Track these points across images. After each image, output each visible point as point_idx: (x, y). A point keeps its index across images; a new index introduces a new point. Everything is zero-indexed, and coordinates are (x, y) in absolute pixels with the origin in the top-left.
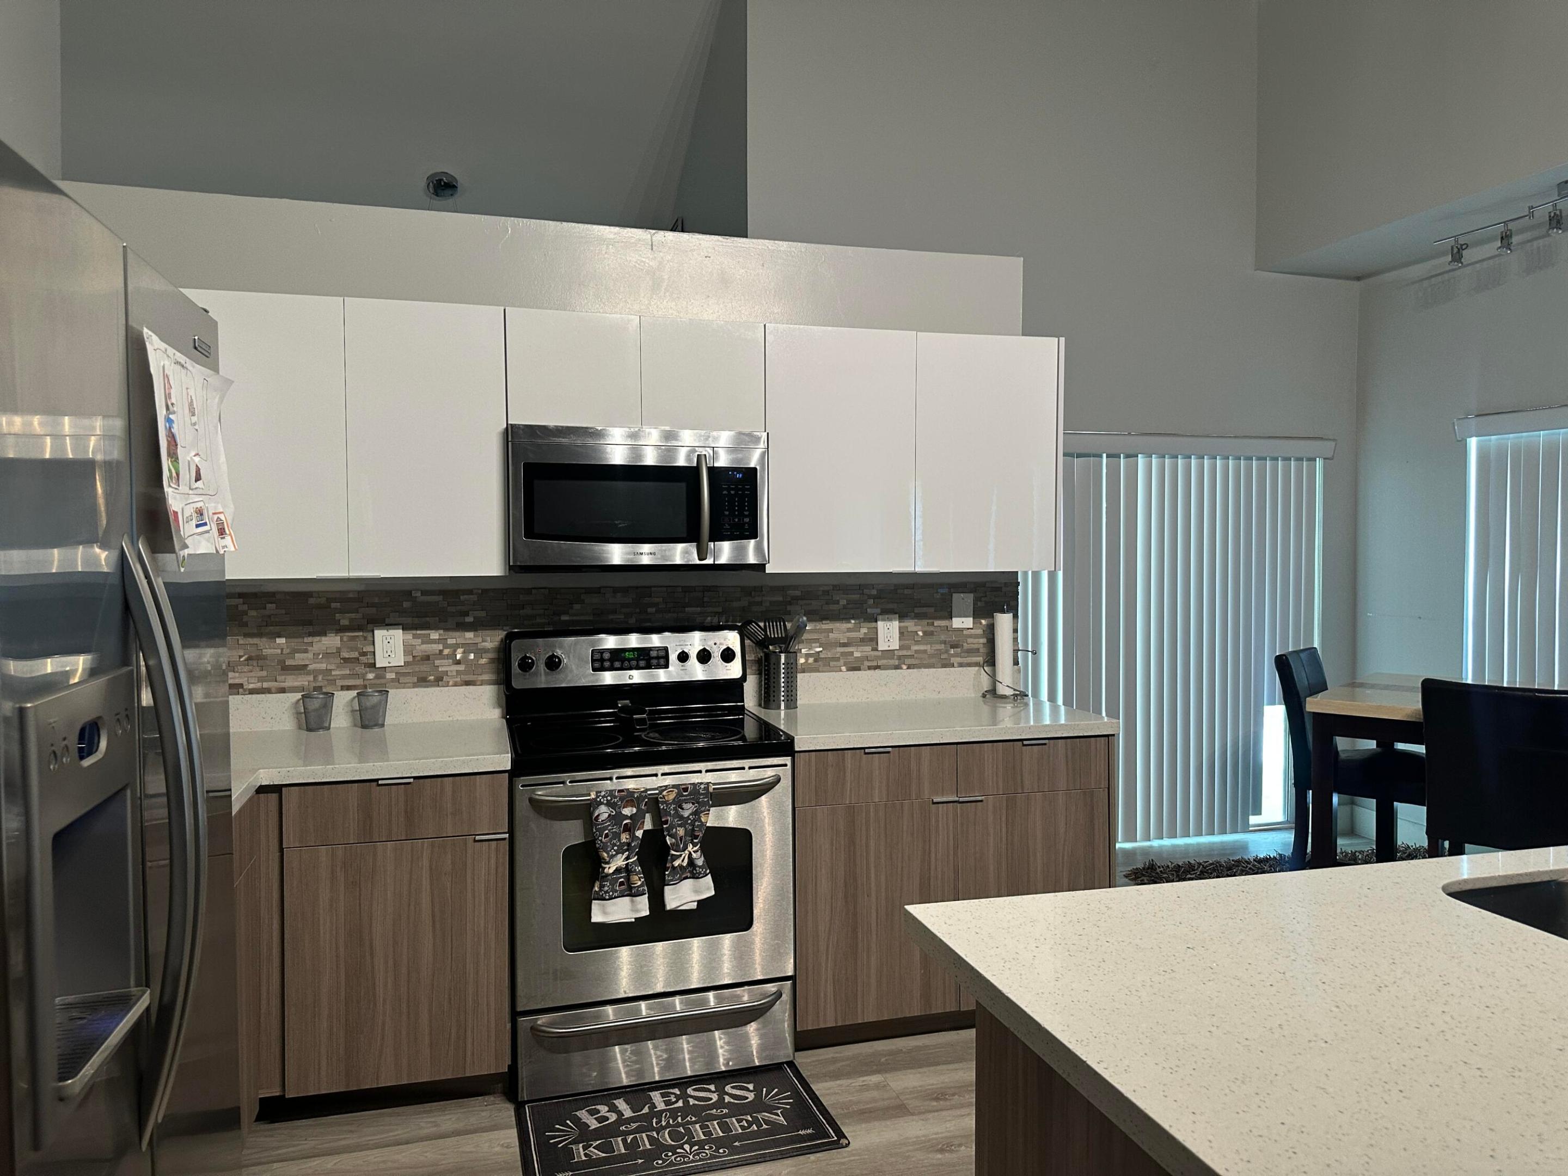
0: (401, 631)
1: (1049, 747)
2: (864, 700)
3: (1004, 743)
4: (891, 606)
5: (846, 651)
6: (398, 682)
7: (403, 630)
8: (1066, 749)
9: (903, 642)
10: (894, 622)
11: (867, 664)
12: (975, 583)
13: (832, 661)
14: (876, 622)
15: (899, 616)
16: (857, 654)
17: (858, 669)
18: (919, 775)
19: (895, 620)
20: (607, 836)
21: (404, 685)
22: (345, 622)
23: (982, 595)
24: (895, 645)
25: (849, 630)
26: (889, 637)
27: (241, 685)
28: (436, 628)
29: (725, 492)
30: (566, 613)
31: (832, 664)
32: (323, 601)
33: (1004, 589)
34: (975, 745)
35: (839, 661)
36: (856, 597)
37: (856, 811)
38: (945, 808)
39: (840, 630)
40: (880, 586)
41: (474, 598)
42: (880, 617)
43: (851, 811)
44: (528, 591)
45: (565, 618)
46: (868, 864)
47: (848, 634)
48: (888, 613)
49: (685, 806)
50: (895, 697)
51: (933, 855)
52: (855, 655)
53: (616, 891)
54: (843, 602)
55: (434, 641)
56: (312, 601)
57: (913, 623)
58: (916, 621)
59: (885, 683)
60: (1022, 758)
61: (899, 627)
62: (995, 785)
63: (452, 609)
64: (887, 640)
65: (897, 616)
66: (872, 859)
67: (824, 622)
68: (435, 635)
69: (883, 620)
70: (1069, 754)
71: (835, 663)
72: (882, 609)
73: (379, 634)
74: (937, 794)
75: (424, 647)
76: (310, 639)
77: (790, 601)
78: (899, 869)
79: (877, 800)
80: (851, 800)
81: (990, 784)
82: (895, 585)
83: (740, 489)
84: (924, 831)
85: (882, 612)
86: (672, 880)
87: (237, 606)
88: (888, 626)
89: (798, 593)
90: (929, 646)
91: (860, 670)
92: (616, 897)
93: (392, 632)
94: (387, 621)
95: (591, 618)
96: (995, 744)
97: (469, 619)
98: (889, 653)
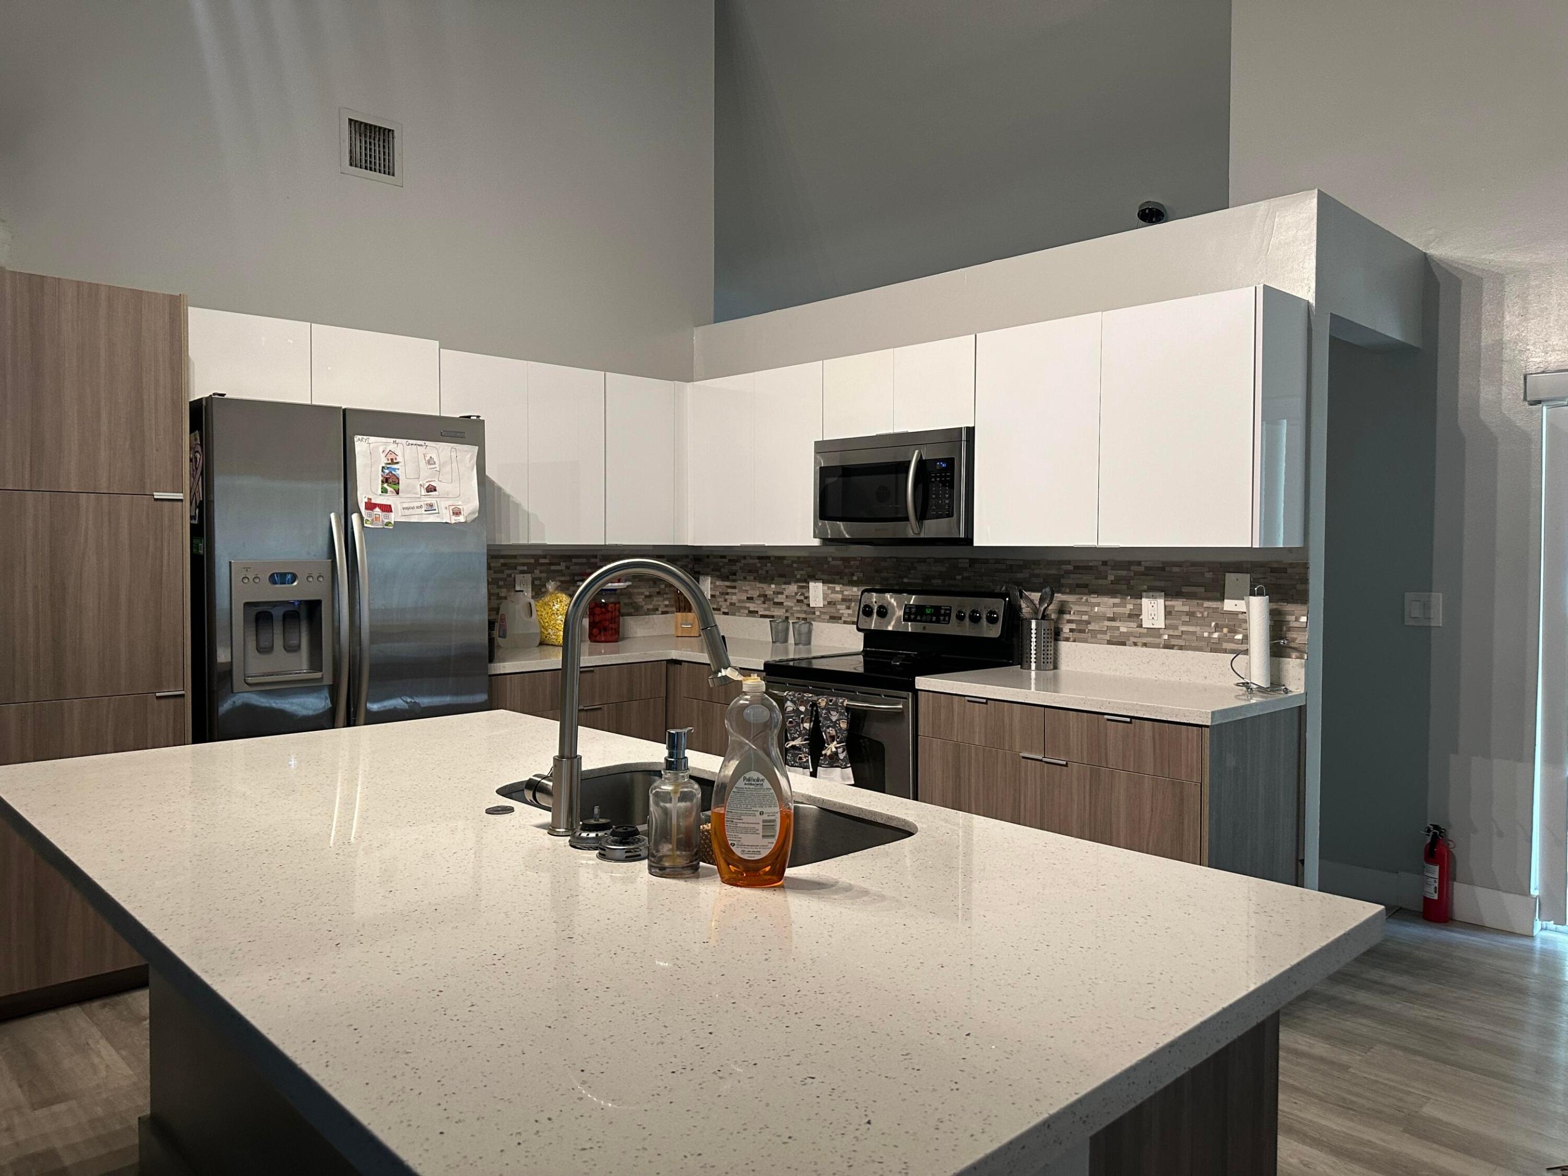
0: (821, 584)
1: (1135, 726)
2: (1126, 674)
3: (1089, 714)
4: (1157, 584)
5: (1113, 625)
6: (820, 619)
7: (823, 583)
8: (1153, 732)
9: (1168, 622)
10: (1159, 600)
11: (1133, 639)
12: (1252, 562)
13: (1100, 634)
14: (1141, 599)
15: (1165, 595)
16: (1123, 629)
17: (1124, 644)
18: (1012, 729)
19: (1160, 597)
20: (791, 722)
21: (823, 621)
22: (798, 576)
23: (1261, 576)
24: (1160, 623)
25: (1115, 605)
26: (1153, 615)
27: (757, 612)
28: (839, 583)
29: (933, 480)
30: (906, 577)
31: (1099, 636)
32: (790, 562)
33: (1289, 570)
34: (1061, 711)
35: (1106, 634)
36: (1124, 573)
37: (961, 748)
38: (1033, 765)
39: (1105, 605)
40: (1148, 563)
41: (857, 563)
42: (1144, 594)
43: (957, 745)
44: (884, 559)
45: (905, 580)
46: (970, 797)
47: (1116, 610)
48: (1153, 590)
49: (832, 712)
50: (1158, 676)
51: (1022, 806)
52: (1121, 630)
53: (797, 763)
54: (1111, 578)
55: (837, 592)
56: (785, 562)
57: (1181, 603)
58: (1185, 600)
59: (1148, 660)
60: (1106, 733)
61: (1165, 606)
62: (1080, 753)
63: (847, 571)
64: (1151, 618)
65: (1163, 593)
66: (973, 794)
67: (1092, 596)
68: (838, 588)
69: (1147, 597)
70: (1157, 736)
71: (1101, 636)
72: (1148, 586)
73: (812, 584)
74: (1026, 750)
75: (833, 595)
76: (783, 586)
77: (1063, 575)
78: (994, 809)
79: (977, 743)
80: (957, 739)
81: (1075, 751)
82: (1163, 562)
83: (943, 477)
84: (1015, 781)
85: (1148, 589)
86: (823, 764)
87: (756, 564)
88: (1152, 604)
89: (1070, 567)
90: (1198, 628)
91: (1125, 645)
92: (796, 766)
93: (817, 584)
94: (817, 577)
95: (921, 581)
96: (1080, 713)
97: (855, 578)
98: (1154, 632)
